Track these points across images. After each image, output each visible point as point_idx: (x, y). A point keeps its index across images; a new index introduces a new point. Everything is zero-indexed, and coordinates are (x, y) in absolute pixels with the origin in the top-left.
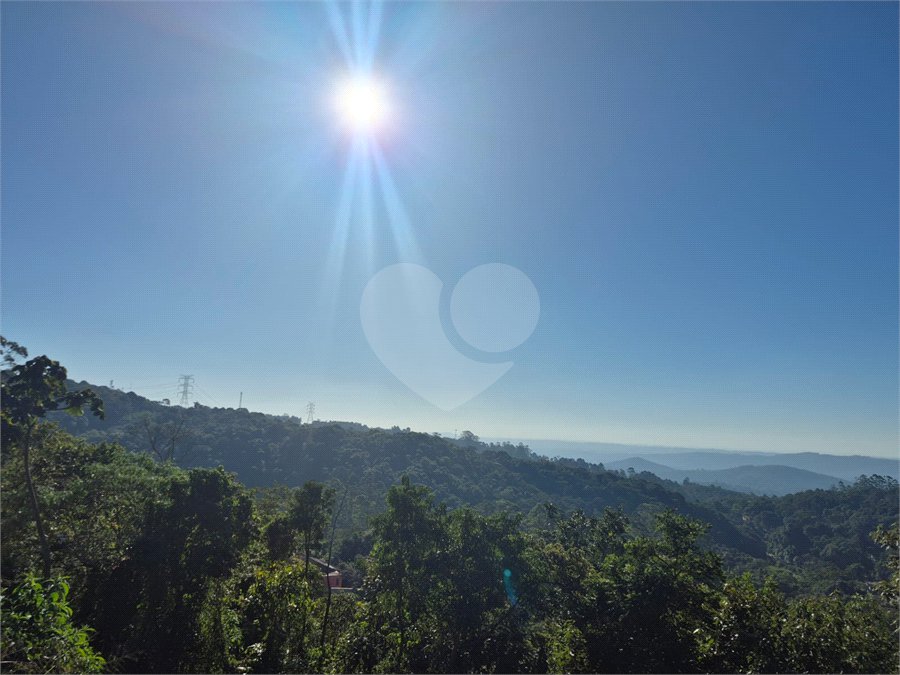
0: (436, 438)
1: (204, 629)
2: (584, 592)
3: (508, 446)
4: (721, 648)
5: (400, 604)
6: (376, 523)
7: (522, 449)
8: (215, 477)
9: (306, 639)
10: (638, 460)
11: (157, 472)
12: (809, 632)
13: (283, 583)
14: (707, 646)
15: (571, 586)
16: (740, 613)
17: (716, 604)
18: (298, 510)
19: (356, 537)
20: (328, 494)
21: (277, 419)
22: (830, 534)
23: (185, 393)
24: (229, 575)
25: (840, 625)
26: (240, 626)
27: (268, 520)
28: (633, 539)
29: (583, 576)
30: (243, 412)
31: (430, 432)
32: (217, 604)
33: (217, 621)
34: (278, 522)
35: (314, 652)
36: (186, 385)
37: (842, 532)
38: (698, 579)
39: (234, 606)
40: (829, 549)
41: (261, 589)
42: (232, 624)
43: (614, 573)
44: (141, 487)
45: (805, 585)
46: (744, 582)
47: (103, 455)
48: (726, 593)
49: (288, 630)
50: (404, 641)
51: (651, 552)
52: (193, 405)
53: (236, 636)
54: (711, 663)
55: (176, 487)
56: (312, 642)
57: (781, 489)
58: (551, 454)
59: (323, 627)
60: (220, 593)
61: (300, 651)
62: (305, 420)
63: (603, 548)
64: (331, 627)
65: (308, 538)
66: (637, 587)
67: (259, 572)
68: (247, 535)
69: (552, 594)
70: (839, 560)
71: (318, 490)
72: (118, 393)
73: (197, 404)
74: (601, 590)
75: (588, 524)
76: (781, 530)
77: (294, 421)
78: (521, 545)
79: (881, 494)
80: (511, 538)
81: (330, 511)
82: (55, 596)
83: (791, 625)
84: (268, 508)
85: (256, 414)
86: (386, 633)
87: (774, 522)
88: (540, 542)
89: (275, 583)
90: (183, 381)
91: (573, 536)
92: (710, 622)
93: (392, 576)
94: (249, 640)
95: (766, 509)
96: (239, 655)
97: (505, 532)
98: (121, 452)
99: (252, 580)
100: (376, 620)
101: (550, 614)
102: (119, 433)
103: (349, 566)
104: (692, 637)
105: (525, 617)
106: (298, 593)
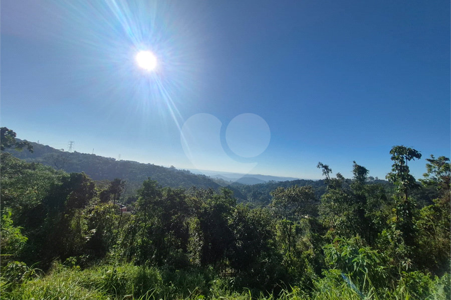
0: (162, 167)
1: (72, 226)
2: (201, 209)
3: (184, 170)
4: (234, 222)
5: (145, 215)
6: (138, 191)
7: (188, 172)
8: (80, 175)
9: (112, 227)
10: (219, 175)
11: (56, 173)
12: (254, 216)
13: (105, 209)
14: (230, 222)
15: (198, 208)
16: (239, 213)
17: (234, 211)
18: (112, 187)
19: (133, 197)
20: (123, 183)
21: (107, 158)
22: (261, 194)
23: (71, 147)
24: (84, 208)
25: (260, 214)
26: (87, 224)
27: (101, 190)
28: (215, 195)
29: (201, 205)
30: (94, 156)
31: (160, 166)
32: (79, 218)
33: (78, 223)
34: (104, 191)
35: (115, 231)
36: (71, 145)
37: (264, 194)
38: (230, 205)
39: (86, 218)
40: (261, 198)
41: (96, 212)
42: (84, 224)
43: (209, 204)
44: (49, 179)
45: (255, 207)
46: (241, 206)
47: (33, 167)
48: (236, 208)
49: (106, 225)
50: (146, 225)
51: (219, 198)
52: (74, 152)
53: (86, 227)
54: (231, 226)
55: (64, 179)
56: (114, 228)
57: (252, 183)
58: (196, 173)
59: (119, 223)
60: (80, 213)
61: (110, 231)
62: (117, 159)
63: (207, 198)
64: (121, 223)
65: (115, 196)
66: (214, 207)
67: (96, 207)
68: (92, 195)
69: (192, 210)
70: (263, 200)
71: (120, 181)
72: (41, 145)
73: (75, 152)
74: (205, 209)
75: (204, 191)
76: (251, 193)
77: (113, 160)
78: (185, 197)
79: (273, 185)
80: (182, 195)
81: (123, 188)
82: (5, 216)
83: (250, 215)
84: (101, 187)
85: (98, 156)
86: (140, 224)
87: (250, 191)
88: (190, 196)
89: (102, 210)
90: (70, 143)
91: (200, 195)
92: (232, 215)
93: (143, 207)
94: (90, 229)
95: (248, 188)
96: (86, 233)
97: (181, 193)
98: (41, 166)
99: (93, 209)
100: (137, 221)
101: (191, 216)
102: (40, 160)
103: (130, 205)
104: (228, 219)
105: (184, 217)
106: (110, 213)
